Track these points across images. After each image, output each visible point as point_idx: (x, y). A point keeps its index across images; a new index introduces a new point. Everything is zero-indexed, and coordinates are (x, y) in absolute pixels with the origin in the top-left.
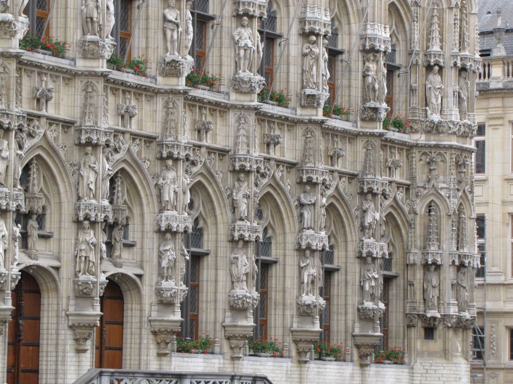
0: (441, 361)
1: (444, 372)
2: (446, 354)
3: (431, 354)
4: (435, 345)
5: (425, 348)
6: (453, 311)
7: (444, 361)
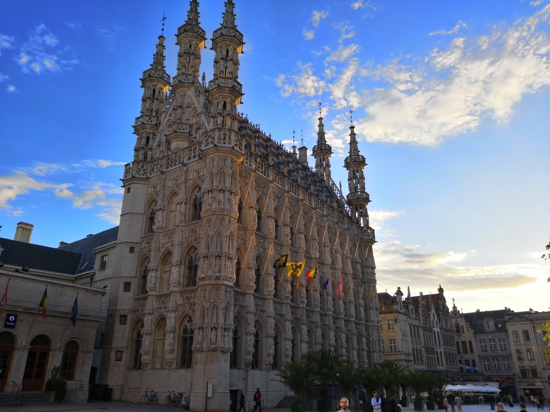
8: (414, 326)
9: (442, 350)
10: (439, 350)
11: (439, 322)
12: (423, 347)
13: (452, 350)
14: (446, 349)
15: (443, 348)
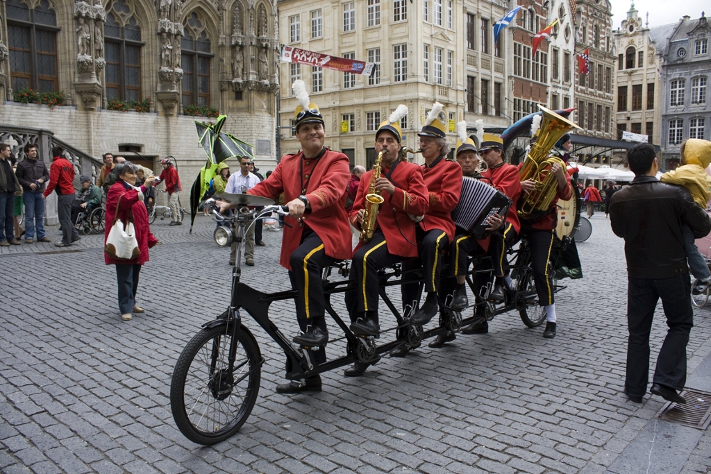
0: (245, 114)
1: (248, 121)
2: (249, 109)
3: (239, 110)
4: (242, 104)
5: (235, 106)
6: (253, 78)
7: (248, 114)
8: (485, 21)
9: (571, 93)
10: (559, 91)
11: (577, 28)
12: (510, 77)
13: (600, 96)
14: (582, 91)
15: (576, 89)
